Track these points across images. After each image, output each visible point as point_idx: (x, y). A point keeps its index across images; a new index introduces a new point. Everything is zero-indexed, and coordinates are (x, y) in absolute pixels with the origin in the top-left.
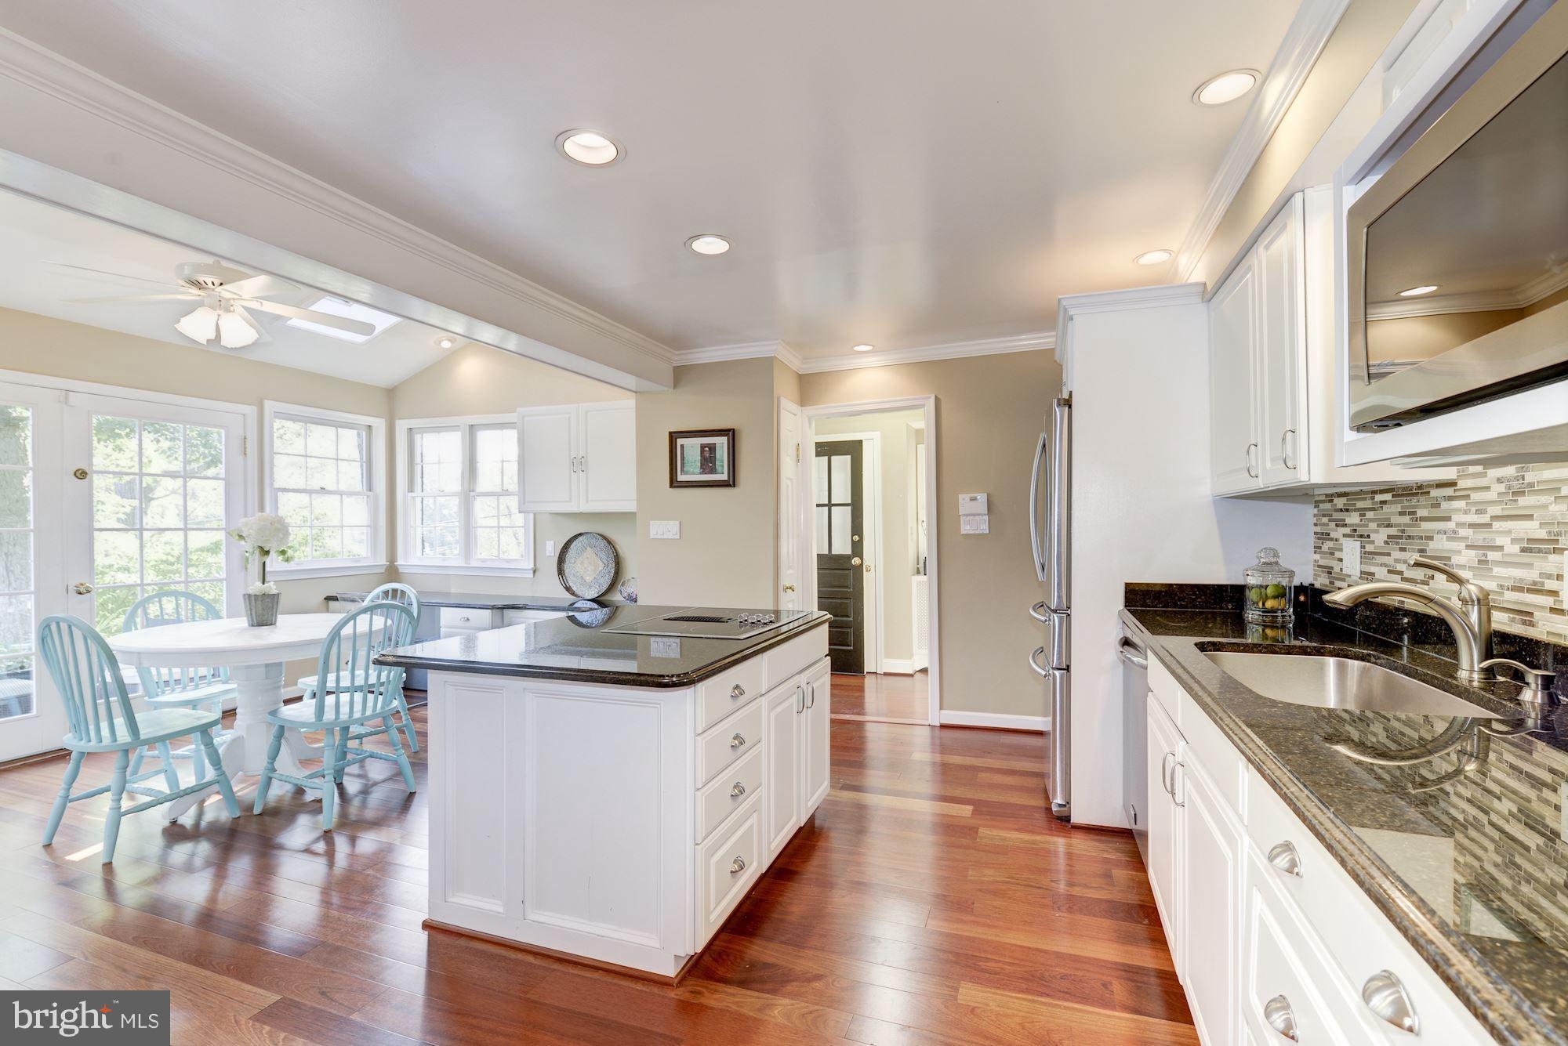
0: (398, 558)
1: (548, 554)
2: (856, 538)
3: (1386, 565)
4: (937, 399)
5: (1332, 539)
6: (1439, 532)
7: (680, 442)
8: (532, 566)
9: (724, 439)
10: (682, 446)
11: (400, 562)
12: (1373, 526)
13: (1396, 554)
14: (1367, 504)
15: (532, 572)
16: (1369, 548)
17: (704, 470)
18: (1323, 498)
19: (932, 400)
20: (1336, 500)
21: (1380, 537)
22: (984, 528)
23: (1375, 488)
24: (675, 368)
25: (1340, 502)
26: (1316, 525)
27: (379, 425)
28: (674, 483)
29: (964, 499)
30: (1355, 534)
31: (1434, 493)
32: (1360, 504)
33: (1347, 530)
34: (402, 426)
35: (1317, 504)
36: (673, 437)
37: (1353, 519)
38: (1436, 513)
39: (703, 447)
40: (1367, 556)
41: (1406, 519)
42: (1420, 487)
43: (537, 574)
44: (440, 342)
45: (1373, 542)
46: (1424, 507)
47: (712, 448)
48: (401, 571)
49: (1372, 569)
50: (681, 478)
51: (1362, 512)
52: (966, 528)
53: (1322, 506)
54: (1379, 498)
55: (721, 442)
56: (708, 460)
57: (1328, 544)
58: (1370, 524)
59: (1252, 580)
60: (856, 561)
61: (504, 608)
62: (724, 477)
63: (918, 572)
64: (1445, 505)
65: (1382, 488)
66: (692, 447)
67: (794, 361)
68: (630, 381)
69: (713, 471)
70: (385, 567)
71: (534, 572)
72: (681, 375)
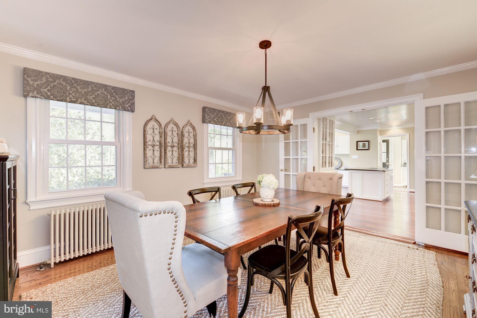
2: (387, 159)
4: (409, 134)
7: (358, 143)
9: (367, 142)
19: (408, 134)
24: (357, 131)
28: (357, 149)
36: (357, 142)
39: (363, 143)
47: (365, 144)
50: (358, 148)
55: (367, 143)
56: (364, 146)
60: (387, 164)
62: (367, 148)
63: (402, 166)
66: (361, 144)
67: (379, 128)
68: (349, 133)
69: (365, 147)
72: (358, 132)
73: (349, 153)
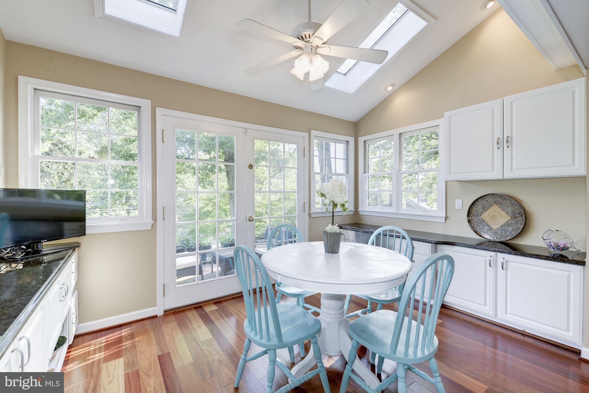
0: (359, 208)
1: (457, 208)
8: (444, 215)
11: (360, 209)
15: (444, 219)
27: (351, 140)
34: (361, 140)
43: (448, 220)
44: (387, 89)
48: (360, 213)
61: (438, 244)
70: (353, 211)
71: (446, 219)
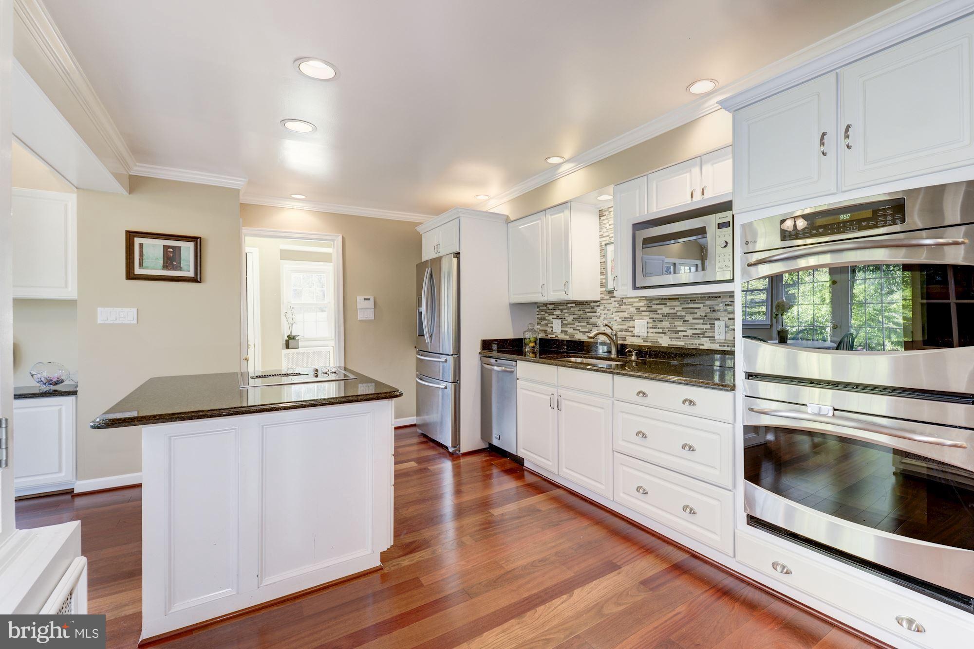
3: (572, 328)
4: (343, 238)
5: (547, 320)
6: (594, 316)
7: (137, 241)
9: (191, 245)
10: (141, 245)
12: (567, 315)
13: (577, 324)
14: (564, 307)
16: (565, 322)
17: (165, 267)
18: (542, 305)
19: (340, 238)
20: (548, 306)
21: (570, 319)
22: (371, 317)
23: (567, 302)
24: (130, 176)
25: (551, 307)
26: (538, 315)
28: (130, 275)
29: (360, 299)
30: (558, 317)
31: (592, 304)
32: (560, 307)
33: (555, 317)
35: (538, 307)
36: (131, 236)
37: (558, 312)
38: (593, 310)
39: (166, 248)
40: (563, 325)
41: (582, 312)
42: (587, 302)
45: (567, 320)
46: (588, 308)
47: (176, 249)
49: (566, 329)
50: (138, 271)
51: (562, 310)
52: (361, 316)
53: (541, 308)
54: (569, 305)
56: (171, 259)
57: (544, 322)
58: (565, 314)
59: (527, 336)
62: (191, 274)
64: (596, 308)
65: (570, 302)
66: (152, 247)
69: (178, 268)
72: (135, 184)
73: (70, 292)
